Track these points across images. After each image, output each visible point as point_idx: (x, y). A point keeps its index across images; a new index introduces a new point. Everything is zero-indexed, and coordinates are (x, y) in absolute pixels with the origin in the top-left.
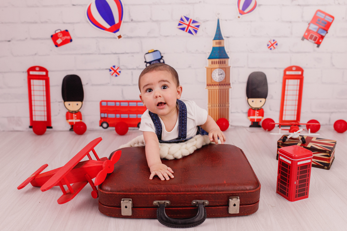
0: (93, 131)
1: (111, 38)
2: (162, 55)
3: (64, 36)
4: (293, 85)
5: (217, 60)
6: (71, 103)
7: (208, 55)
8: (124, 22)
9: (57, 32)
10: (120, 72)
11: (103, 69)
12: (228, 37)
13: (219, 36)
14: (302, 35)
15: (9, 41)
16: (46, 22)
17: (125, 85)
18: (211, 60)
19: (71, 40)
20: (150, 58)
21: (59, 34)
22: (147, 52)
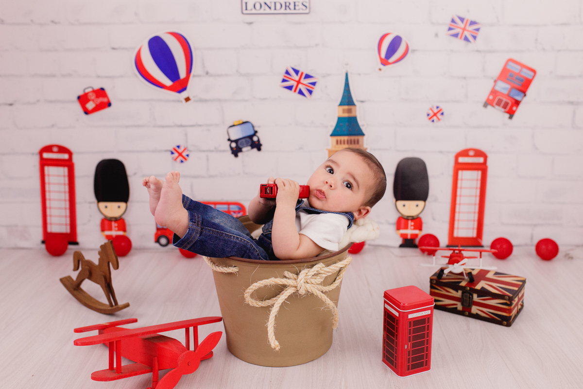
0: (143, 249)
1: (174, 101)
2: (256, 129)
3: (98, 97)
4: (469, 179)
5: (346, 138)
6: (109, 204)
7: (331, 131)
8: (194, 76)
9: (87, 91)
10: (188, 155)
11: (160, 151)
12: (362, 102)
13: (347, 100)
14: (484, 99)
15: (11, 105)
16: (70, 75)
17: (196, 177)
18: (335, 138)
19: (109, 104)
20: (236, 134)
21: (90, 94)
22: (232, 124)
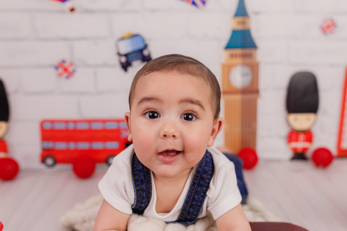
10: (74, 71)
12: (257, 13)
13: (242, 11)
17: (83, 94)
18: (229, 51)
20: (126, 47)
22: (121, 37)
